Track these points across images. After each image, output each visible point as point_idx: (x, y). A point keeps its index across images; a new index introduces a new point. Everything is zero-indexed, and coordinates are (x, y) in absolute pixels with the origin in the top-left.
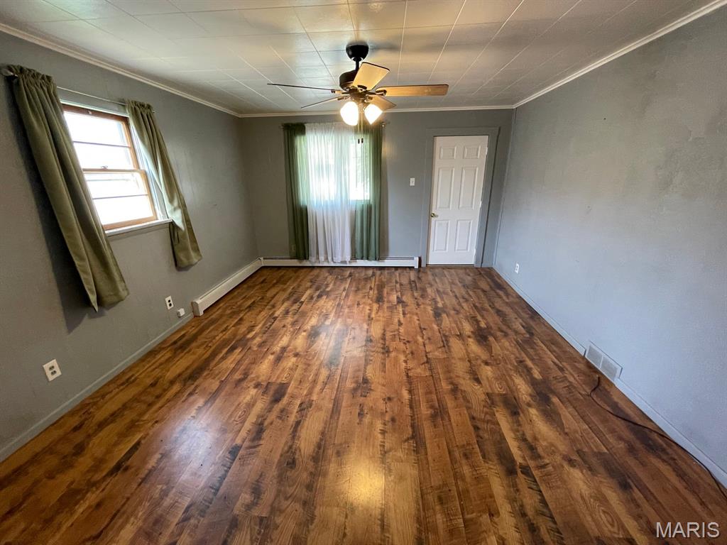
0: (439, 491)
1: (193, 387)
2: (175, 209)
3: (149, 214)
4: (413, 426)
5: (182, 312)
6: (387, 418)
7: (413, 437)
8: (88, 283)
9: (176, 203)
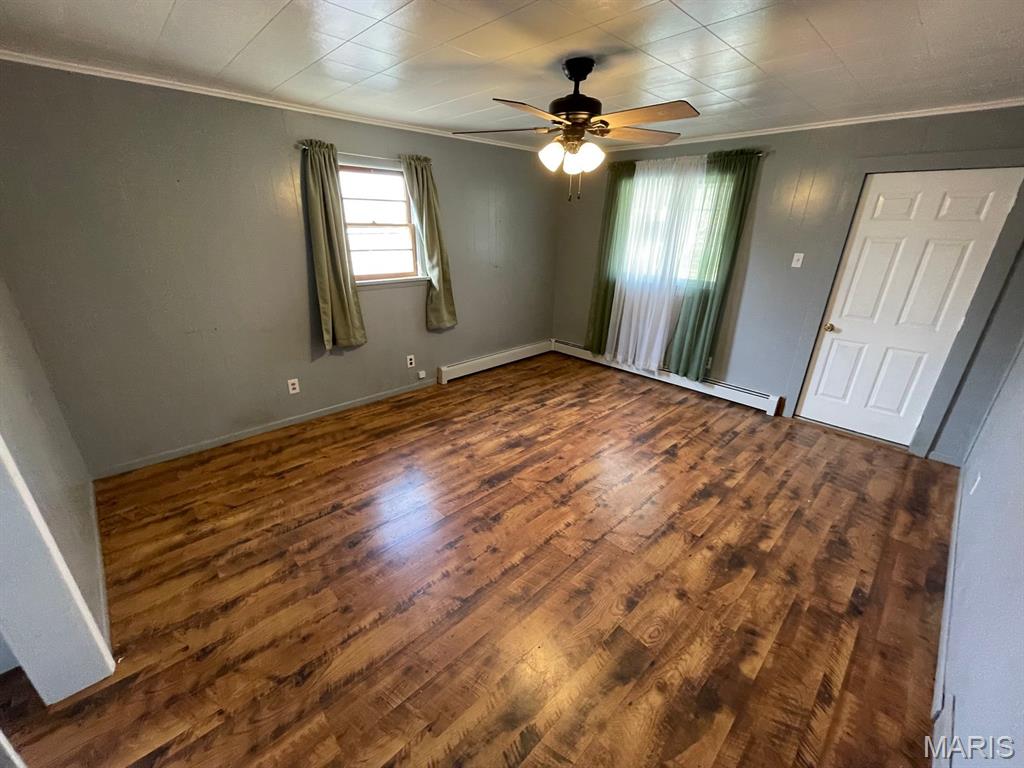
0: (418, 662)
1: (371, 443)
2: (433, 267)
3: (411, 269)
4: (479, 591)
5: (422, 374)
6: (468, 566)
7: (464, 601)
8: (326, 324)
9: (435, 260)
